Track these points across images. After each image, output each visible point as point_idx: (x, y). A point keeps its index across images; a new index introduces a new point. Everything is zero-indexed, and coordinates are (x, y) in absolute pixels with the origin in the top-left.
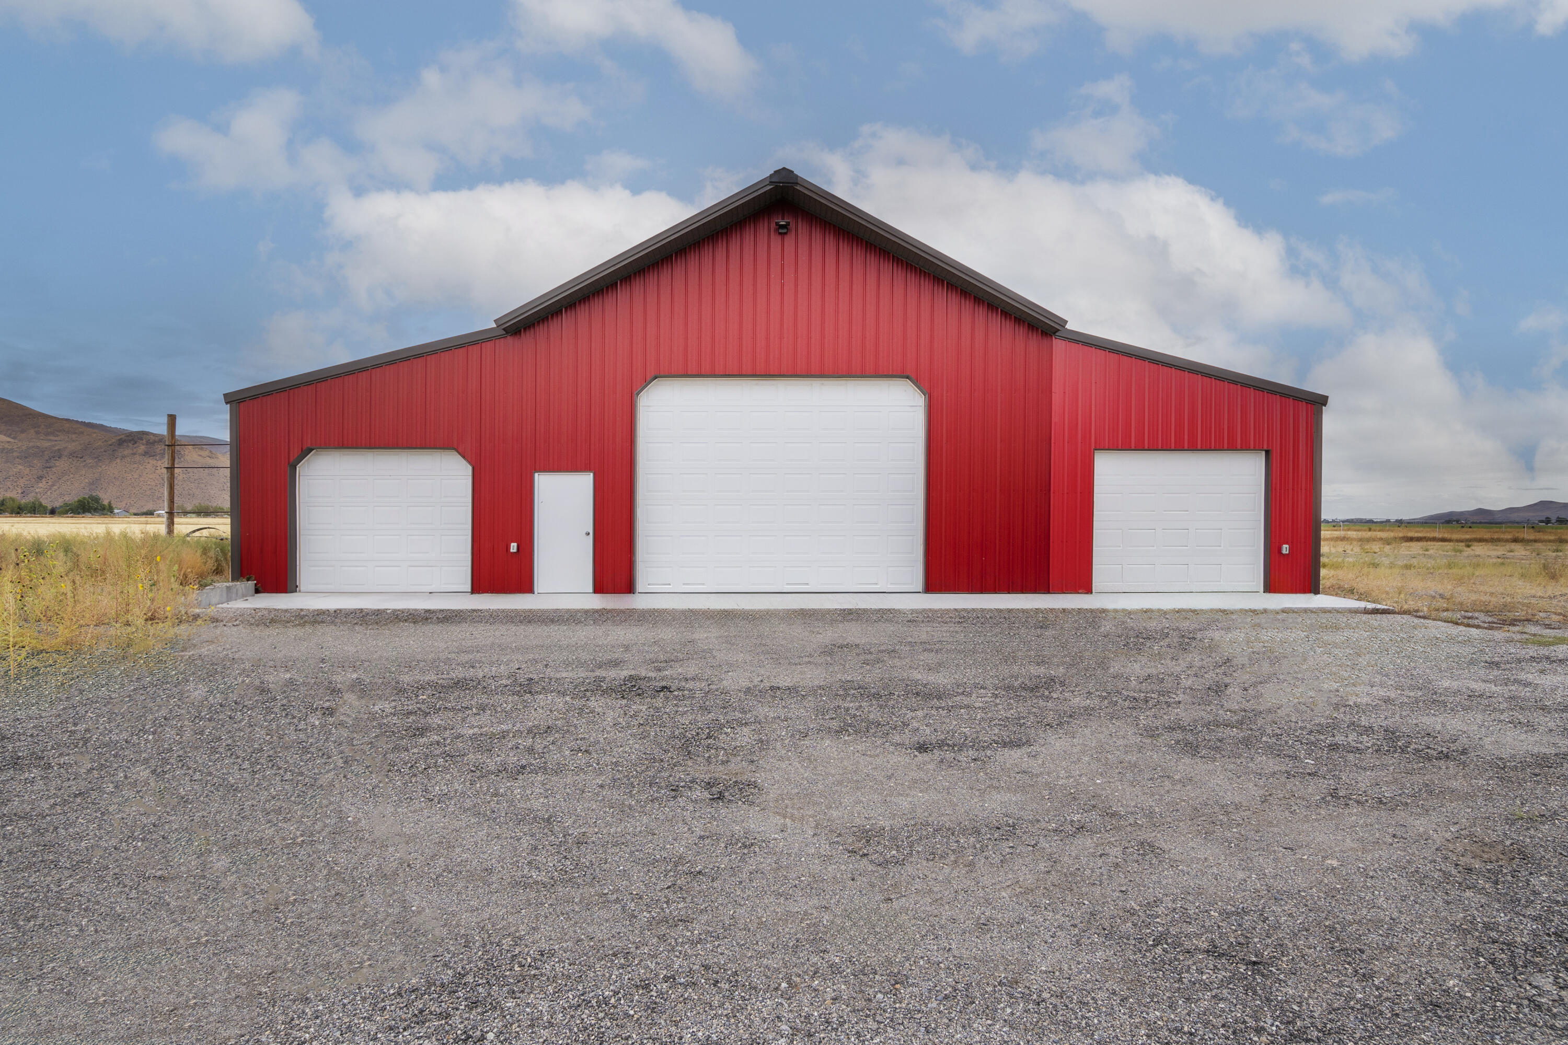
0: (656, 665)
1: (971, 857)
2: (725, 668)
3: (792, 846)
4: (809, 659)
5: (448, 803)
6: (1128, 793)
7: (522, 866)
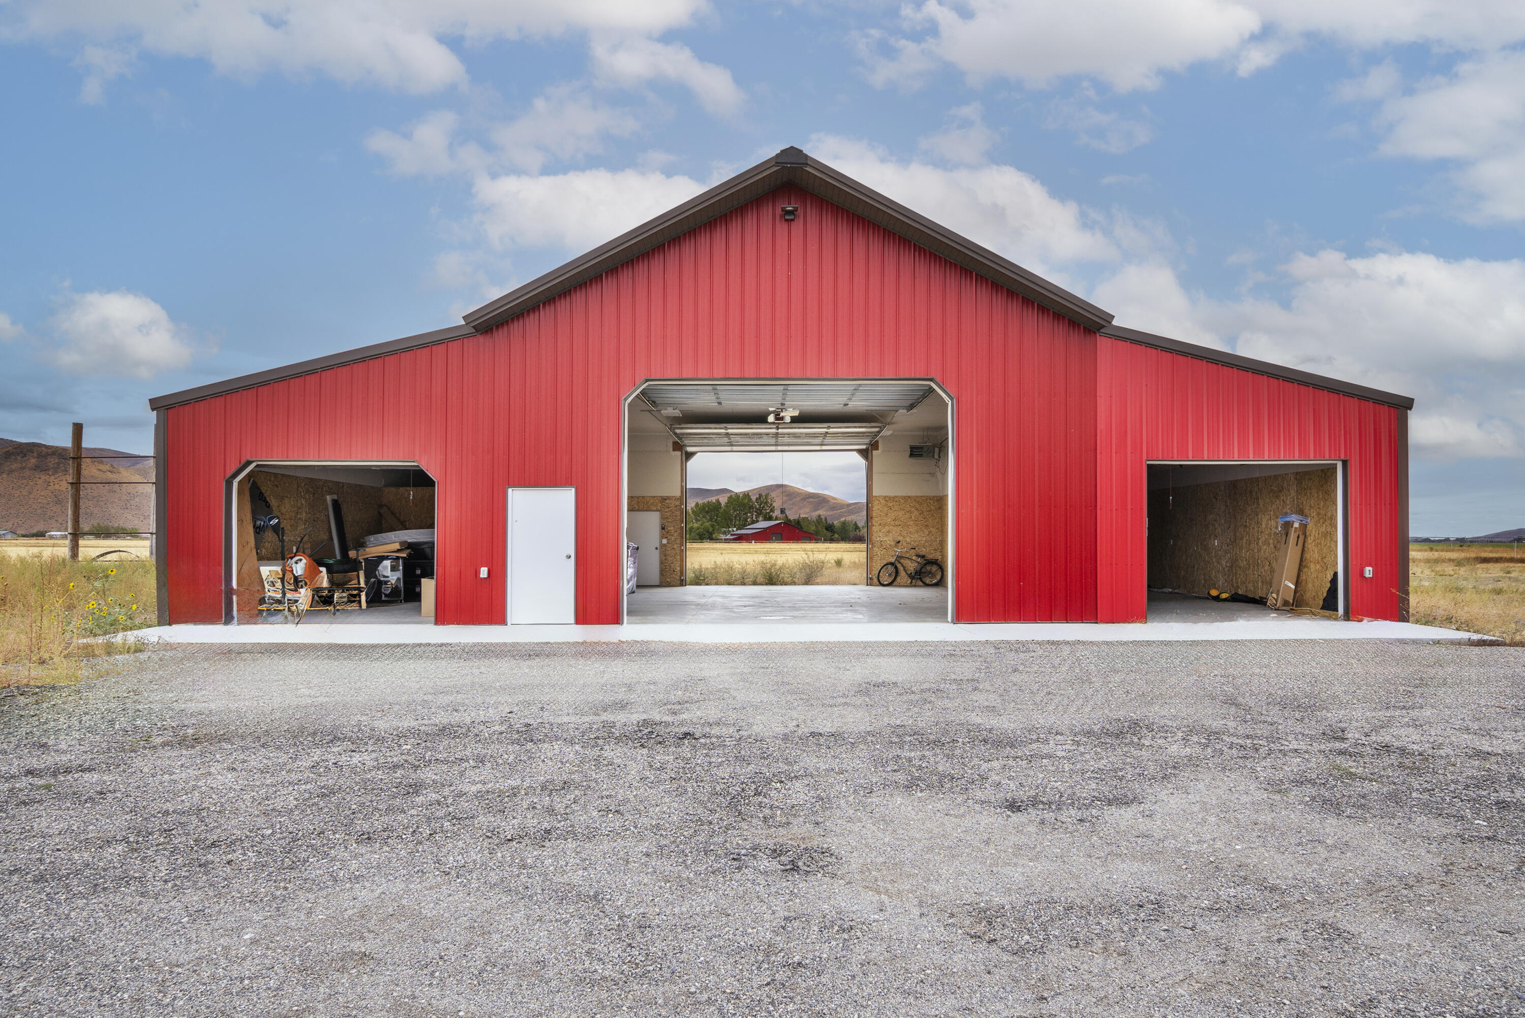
0: (669, 707)
1: (1123, 944)
2: (750, 710)
3: (899, 929)
4: (845, 700)
5: (469, 877)
6: (1279, 862)
7: (580, 957)
